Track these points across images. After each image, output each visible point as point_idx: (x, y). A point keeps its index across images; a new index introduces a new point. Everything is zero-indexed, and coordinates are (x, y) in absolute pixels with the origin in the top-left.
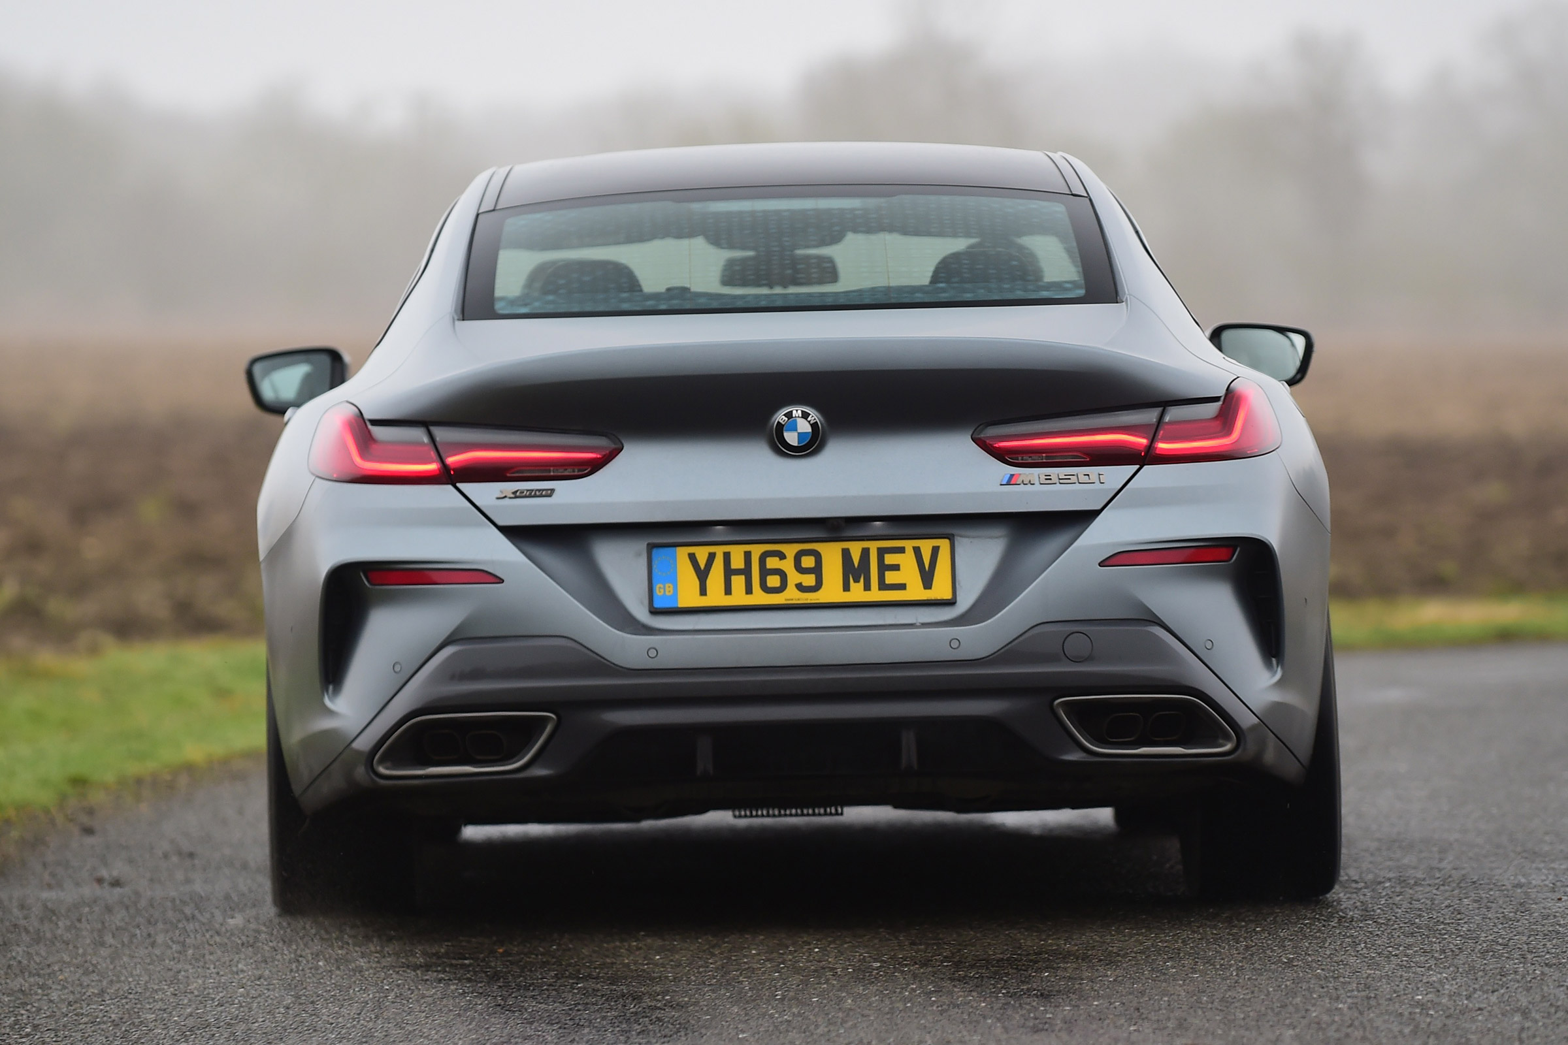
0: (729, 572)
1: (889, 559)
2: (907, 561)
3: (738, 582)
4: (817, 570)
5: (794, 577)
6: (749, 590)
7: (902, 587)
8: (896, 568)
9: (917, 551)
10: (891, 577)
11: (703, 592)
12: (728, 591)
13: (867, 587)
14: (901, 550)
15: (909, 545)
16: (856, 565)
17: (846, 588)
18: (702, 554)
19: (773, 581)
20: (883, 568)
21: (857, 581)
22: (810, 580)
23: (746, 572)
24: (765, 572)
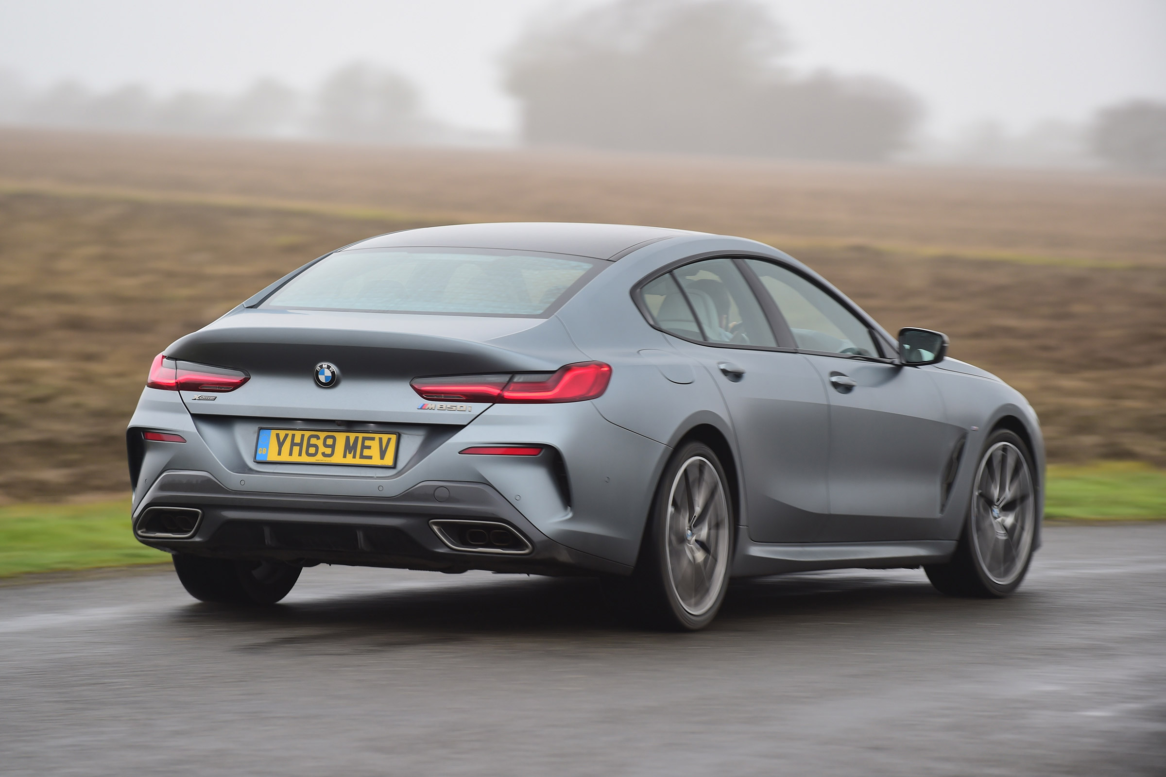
0: (293, 444)
1: (367, 443)
2: (375, 445)
3: (296, 449)
4: (333, 447)
5: (322, 449)
6: (300, 455)
7: (370, 457)
8: (369, 447)
9: (381, 439)
10: (366, 452)
11: (279, 454)
12: (291, 454)
13: (354, 457)
14: (373, 439)
15: (377, 436)
16: (351, 445)
17: (345, 456)
18: (282, 434)
19: (312, 450)
20: (364, 447)
21: (350, 453)
22: (328, 451)
23: (300, 445)
24: (309, 445)
